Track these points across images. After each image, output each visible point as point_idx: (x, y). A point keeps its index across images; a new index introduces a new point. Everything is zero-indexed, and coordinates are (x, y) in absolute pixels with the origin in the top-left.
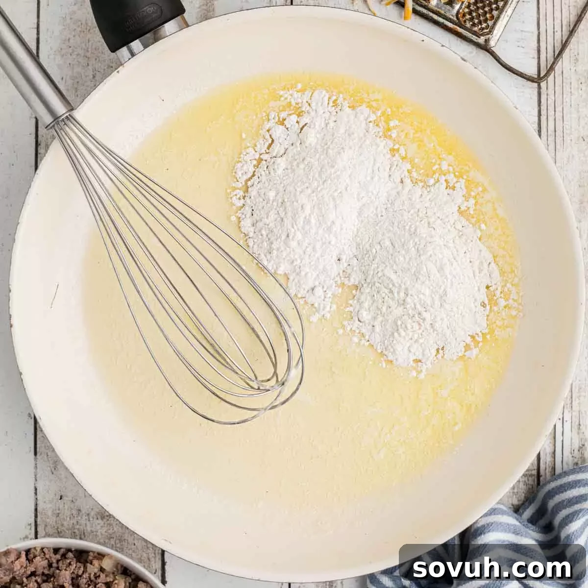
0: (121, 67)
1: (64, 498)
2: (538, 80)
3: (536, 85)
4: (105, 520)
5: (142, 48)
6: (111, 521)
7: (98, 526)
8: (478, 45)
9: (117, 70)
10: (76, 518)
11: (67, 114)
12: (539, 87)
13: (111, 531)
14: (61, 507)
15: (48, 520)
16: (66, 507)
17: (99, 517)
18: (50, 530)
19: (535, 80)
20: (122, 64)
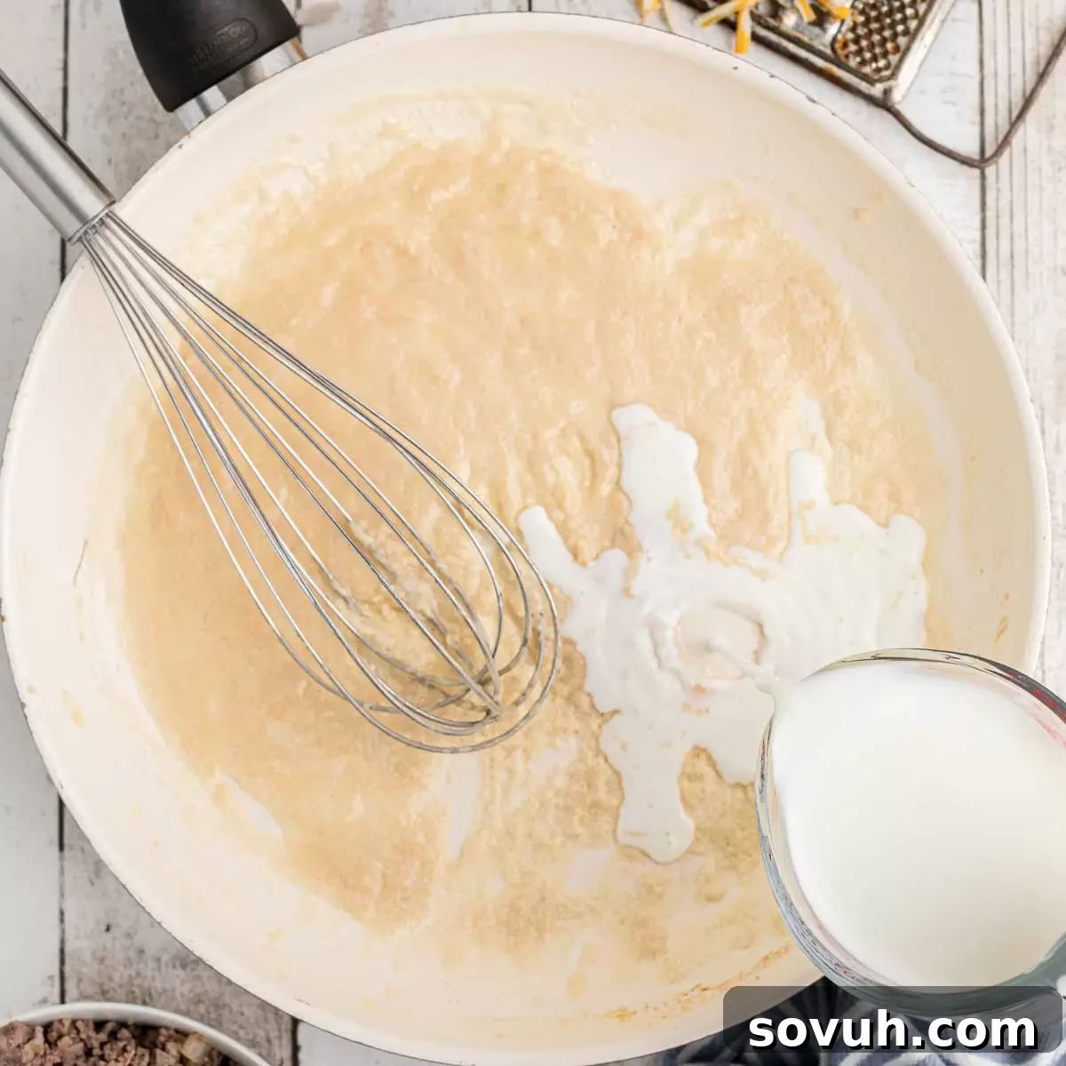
0: (186, 137)
1: (113, 930)
2: (980, 163)
3: (976, 172)
4: (188, 970)
5: (222, 100)
6: (200, 970)
7: (177, 982)
8: (871, 100)
9: (178, 144)
10: (135, 966)
11: (107, 211)
12: (983, 177)
13: (199, 990)
14: (109, 945)
15: (84, 970)
16: (118, 946)
17: (178, 963)
18: (88, 988)
19: (976, 164)
20: (188, 133)
